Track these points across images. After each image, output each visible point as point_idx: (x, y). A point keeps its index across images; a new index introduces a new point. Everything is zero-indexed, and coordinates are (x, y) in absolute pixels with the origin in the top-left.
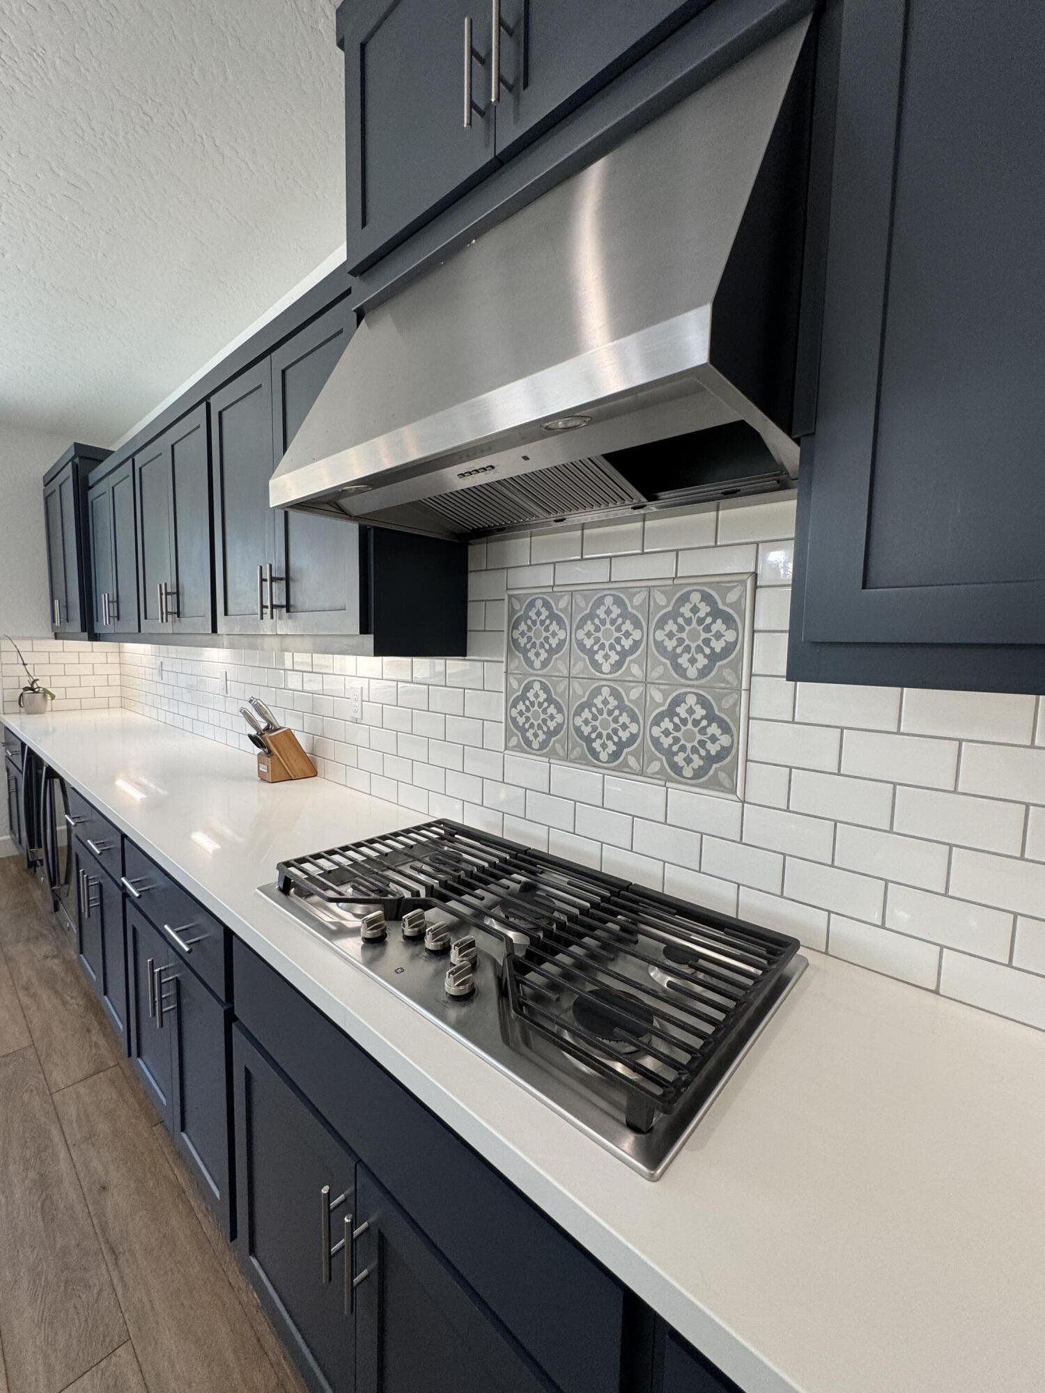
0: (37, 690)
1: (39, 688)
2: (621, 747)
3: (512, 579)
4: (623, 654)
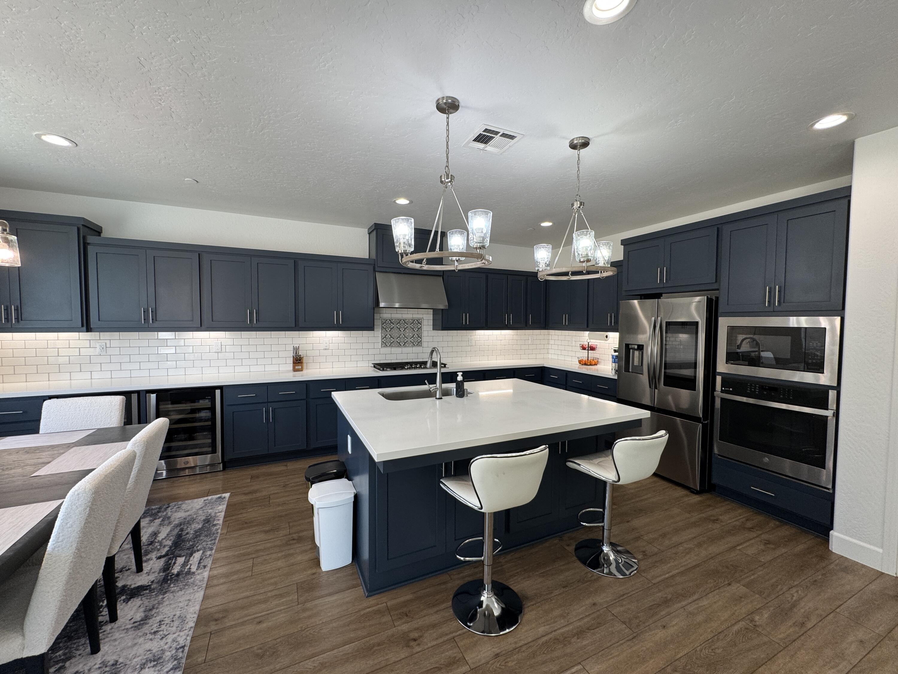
2: (405, 343)
3: (381, 315)
4: (405, 329)
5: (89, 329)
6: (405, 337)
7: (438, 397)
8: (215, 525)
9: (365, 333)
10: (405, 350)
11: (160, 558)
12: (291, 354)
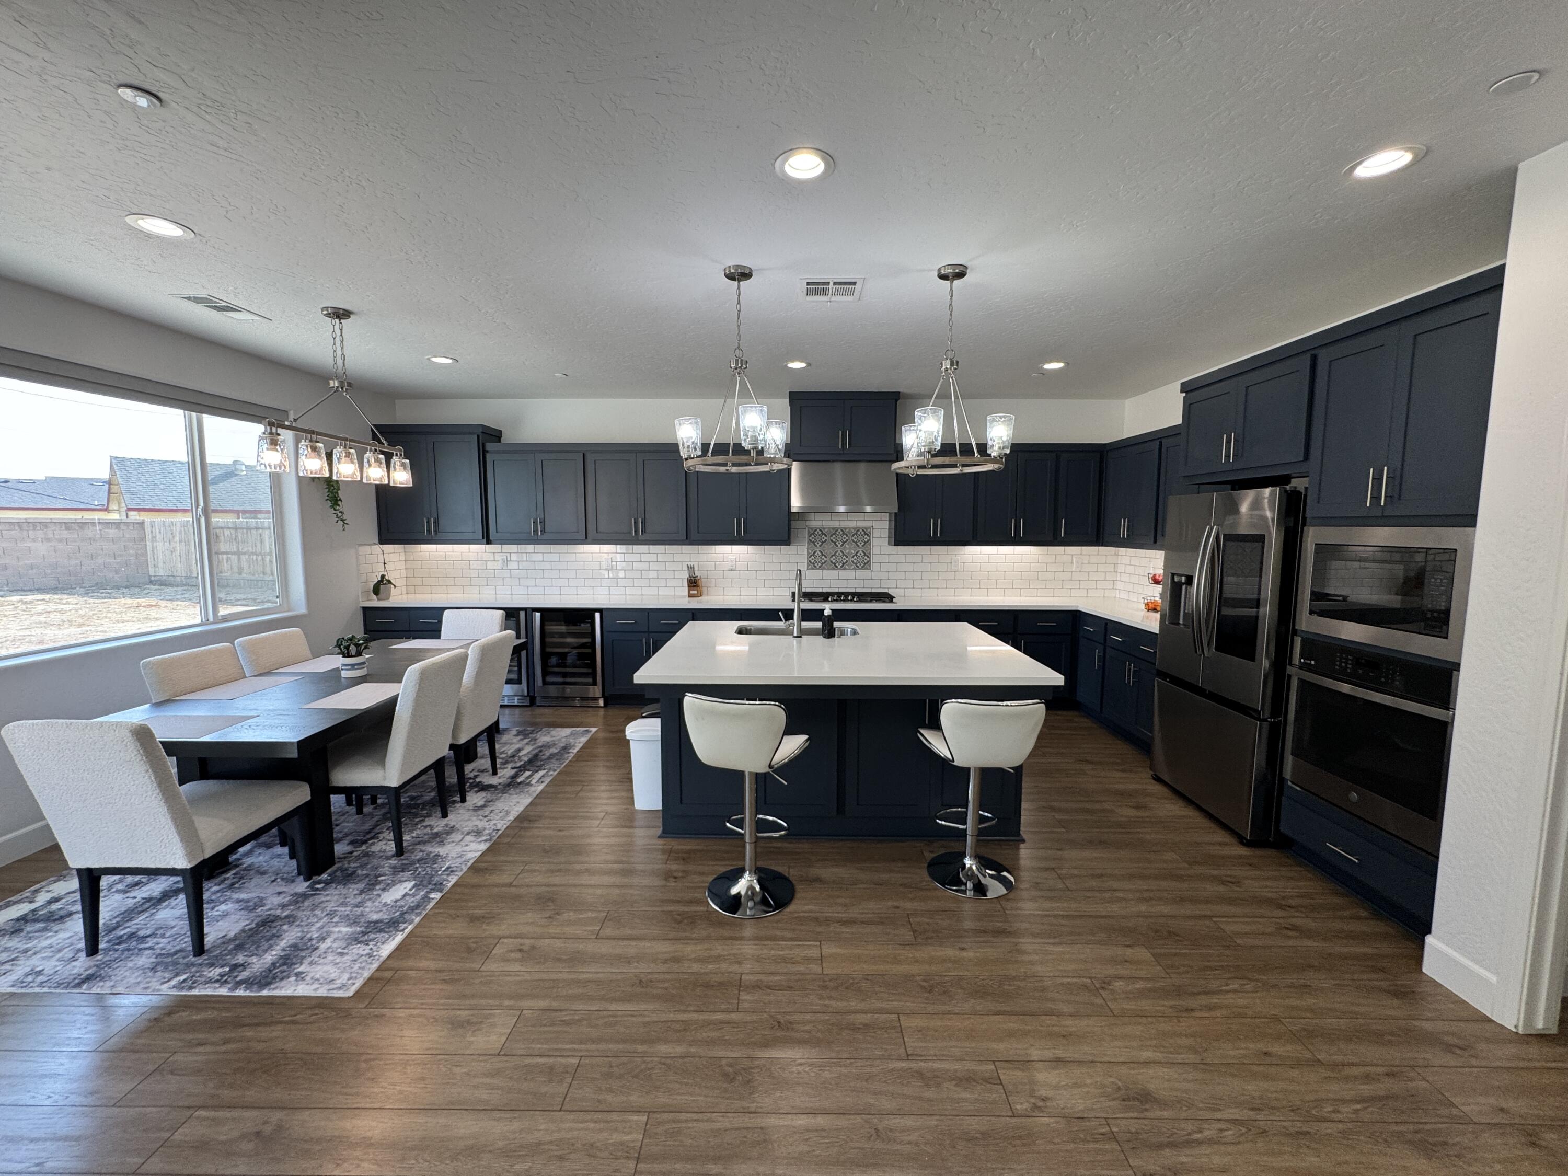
2: (844, 564)
3: (808, 523)
4: (844, 543)
5: (489, 542)
6: (844, 555)
7: (795, 634)
8: (569, 753)
9: (784, 548)
10: (844, 574)
11: (513, 768)
12: (686, 575)
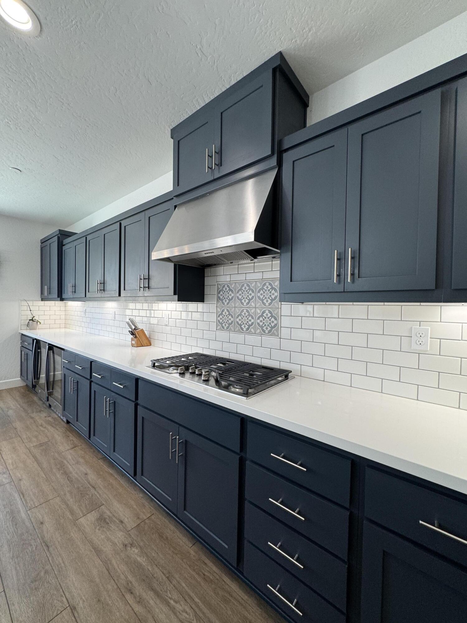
0: (34, 320)
1: (35, 320)
2: (249, 326)
3: (218, 279)
4: (249, 300)
6: (249, 315)
10: (252, 339)
